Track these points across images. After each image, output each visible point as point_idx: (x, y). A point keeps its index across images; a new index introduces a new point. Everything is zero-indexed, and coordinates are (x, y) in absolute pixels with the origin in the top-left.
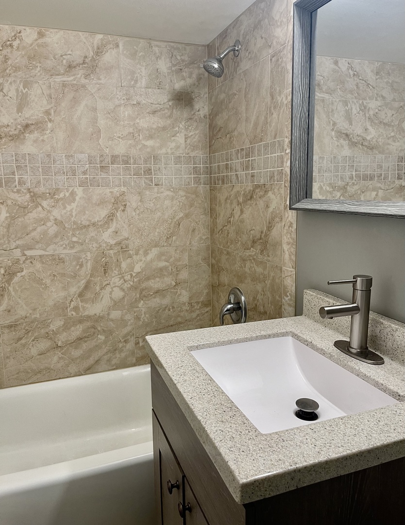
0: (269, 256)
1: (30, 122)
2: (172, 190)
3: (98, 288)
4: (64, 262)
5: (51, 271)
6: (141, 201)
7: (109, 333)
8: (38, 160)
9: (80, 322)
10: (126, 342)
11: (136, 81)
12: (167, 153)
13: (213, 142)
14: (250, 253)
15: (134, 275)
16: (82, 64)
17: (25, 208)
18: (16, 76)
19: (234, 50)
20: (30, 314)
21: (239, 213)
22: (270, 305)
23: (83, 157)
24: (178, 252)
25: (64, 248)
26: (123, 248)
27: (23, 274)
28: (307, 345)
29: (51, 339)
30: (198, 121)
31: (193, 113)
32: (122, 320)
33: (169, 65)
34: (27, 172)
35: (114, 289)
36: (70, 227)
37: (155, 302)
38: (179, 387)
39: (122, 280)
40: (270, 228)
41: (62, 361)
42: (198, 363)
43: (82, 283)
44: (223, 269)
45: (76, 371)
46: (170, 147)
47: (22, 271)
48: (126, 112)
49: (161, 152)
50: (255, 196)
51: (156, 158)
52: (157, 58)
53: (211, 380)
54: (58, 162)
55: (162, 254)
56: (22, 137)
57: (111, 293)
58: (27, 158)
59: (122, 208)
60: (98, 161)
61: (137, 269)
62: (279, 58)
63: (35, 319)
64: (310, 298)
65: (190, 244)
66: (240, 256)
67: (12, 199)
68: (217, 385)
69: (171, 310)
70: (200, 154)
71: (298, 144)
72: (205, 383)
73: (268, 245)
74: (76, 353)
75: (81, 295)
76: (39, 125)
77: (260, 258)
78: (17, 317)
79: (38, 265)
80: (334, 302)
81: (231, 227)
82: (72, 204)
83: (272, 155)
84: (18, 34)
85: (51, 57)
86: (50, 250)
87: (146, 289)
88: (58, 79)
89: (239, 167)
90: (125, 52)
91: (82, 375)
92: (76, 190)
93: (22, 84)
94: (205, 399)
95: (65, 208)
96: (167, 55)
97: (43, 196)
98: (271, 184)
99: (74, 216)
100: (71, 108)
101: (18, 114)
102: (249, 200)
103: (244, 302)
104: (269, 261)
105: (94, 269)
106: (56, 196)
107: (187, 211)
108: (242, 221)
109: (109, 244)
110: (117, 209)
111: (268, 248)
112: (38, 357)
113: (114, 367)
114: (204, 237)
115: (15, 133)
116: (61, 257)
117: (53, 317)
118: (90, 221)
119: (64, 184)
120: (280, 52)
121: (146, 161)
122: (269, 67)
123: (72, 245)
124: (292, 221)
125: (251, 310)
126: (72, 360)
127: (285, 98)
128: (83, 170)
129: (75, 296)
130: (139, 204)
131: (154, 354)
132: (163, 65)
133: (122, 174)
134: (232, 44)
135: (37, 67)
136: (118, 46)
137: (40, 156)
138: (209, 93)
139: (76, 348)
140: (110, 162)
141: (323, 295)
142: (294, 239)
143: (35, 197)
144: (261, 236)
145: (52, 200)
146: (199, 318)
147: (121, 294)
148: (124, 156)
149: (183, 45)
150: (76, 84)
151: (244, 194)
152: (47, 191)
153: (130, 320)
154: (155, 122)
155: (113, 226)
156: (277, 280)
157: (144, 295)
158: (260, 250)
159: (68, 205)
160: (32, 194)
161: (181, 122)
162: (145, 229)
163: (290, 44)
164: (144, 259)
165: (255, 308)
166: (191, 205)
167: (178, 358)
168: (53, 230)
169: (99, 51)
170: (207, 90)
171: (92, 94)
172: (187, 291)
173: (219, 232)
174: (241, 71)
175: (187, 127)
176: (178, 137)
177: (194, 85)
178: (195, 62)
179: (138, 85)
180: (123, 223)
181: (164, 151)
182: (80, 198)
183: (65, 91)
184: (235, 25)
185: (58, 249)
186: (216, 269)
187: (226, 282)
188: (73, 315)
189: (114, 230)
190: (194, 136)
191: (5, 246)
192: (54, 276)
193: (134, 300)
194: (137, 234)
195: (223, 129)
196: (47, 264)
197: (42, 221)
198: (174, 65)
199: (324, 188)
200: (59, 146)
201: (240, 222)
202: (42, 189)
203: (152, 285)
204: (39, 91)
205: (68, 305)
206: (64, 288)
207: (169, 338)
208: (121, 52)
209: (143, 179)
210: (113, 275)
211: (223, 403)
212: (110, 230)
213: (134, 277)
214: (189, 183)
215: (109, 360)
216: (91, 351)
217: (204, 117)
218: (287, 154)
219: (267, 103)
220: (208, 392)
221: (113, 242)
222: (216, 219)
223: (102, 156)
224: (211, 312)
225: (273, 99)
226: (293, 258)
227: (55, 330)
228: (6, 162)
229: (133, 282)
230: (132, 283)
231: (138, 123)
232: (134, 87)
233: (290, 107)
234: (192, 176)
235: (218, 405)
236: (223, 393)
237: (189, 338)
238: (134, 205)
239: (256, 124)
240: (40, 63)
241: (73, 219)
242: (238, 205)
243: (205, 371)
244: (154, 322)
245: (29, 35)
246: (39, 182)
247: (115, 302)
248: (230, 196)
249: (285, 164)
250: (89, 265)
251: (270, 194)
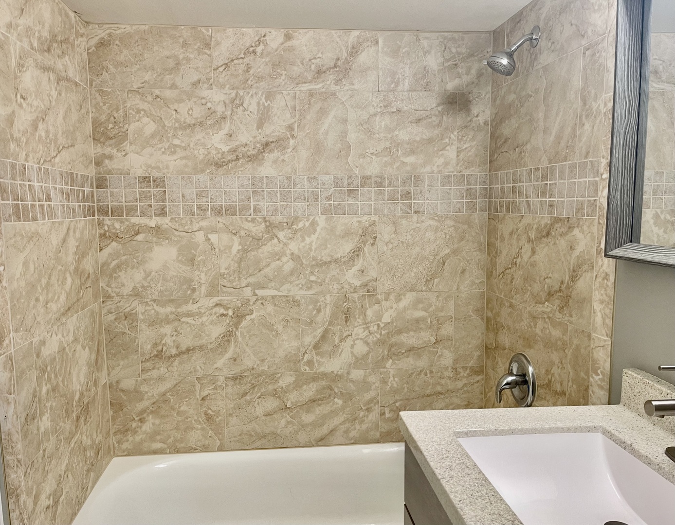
0: (571, 316)
1: (270, 140)
2: (436, 218)
3: (337, 340)
4: (298, 305)
5: (284, 316)
6: (395, 232)
7: (348, 397)
8: (276, 184)
9: (315, 379)
10: (369, 410)
11: (397, 84)
12: (432, 172)
13: (495, 157)
14: (545, 309)
15: (382, 325)
16: (333, 68)
17: (259, 240)
18: (257, 88)
19: (531, 39)
20: (258, 365)
21: (529, 253)
22: (570, 384)
23: (328, 179)
24: (440, 298)
25: (301, 288)
26: (370, 292)
27: (252, 317)
28: (625, 448)
29: (279, 397)
30: (476, 130)
31: (469, 119)
32: (365, 381)
33: (441, 60)
34: (264, 198)
35: (356, 342)
36: (308, 263)
37: (408, 363)
38: (444, 484)
39: (367, 331)
40: (574, 278)
41: (290, 426)
42: (468, 456)
43: (319, 332)
44: (503, 326)
45: (307, 440)
46: (436, 164)
47: (252, 314)
48: (381, 123)
49: (425, 170)
50: (553, 233)
51: (418, 179)
52: (425, 54)
53: (486, 480)
54: (299, 186)
55: (419, 301)
56: (260, 157)
57: (352, 347)
58: (265, 182)
59: (371, 241)
60: (345, 184)
61: (386, 318)
62: (596, 51)
63: (263, 371)
64: (632, 381)
65: (457, 289)
66: (529, 312)
67: (246, 229)
68: (494, 488)
69: (429, 375)
70: (476, 172)
71: (620, 169)
72: (477, 483)
73: (571, 301)
74: (308, 418)
75: (316, 347)
76: (279, 143)
77: (557, 317)
78: (243, 367)
79: (270, 308)
80: (669, 391)
81: (517, 271)
82: (312, 236)
83: (580, 180)
84: (262, 38)
85: (298, 61)
86: (285, 290)
87: (396, 344)
88: (305, 87)
89: (531, 191)
90: (385, 49)
91: (313, 446)
92: (317, 218)
93: (264, 96)
94: (479, 504)
95: (303, 240)
96: (438, 48)
97: (280, 226)
98: (578, 219)
99: (314, 250)
100: (318, 121)
101: (258, 131)
102: (544, 237)
103: (532, 374)
104: (571, 323)
105: (334, 315)
106: (294, 226)
107: (456, 246)
108: (533, 265)
109: (353, 286)
110: (364, 243)
111: (570, 305)
112: (264, 418)
113: (352, 441)
114: (477, 281)
115: (254, 153)
116: (296, 299)
117: (283, 370)
118: (332, 256)
119: (305, 211)
120: (597, 44)
121: (404, 183)
122: (580, 63)
123: (309, 285)
124: (608, 271)
125: (542, 386)
126: (303, 426)
127: (603, 103)
128: (327, 195)
129: (310, 348)
130: (393, 236)
131: (410, 436)
132: (433, 62)
133: (373, 199)
134: (528, 31)
135: (282, 75)
136: (377, 43)
137: (279, 179)
138: (492, 93)
139: (308, 412)
140: (359, 184)
141: (653, 379)
142: (610, 297)
143: (271, 227)
144: (560, 287)
145: (290, 231)
146: (465, 389)
147: (365, 349)
148: (377, 177)
149: (460, 34)
150: (325, 93)
151: (537, 229)
152: (285, 220)
153: (374, 383)
154: (419, 132)
155: (359, 264)
156: (582, 350)
157: (394, 352)
158: (559, 306)
159: (308, 237)
160: (268, 224)
161: (452, 132)
162: (399, 268)
163: (611, 34)
164: (395, 306)
165: (549, 385)
166: (461, 239)
167: (442, 446)
168: (289, 266)
169: (354, 51)
170: (489, 88)
171: (343, 103)
172: (450, 351)
173: (499, 276)
174: (540, 66)
175: (460, 137)
176: (448, 150)
177: (473, 83)
178: (476, 54)
179: (400, 88)
180: (371, 260)
181: (428, 169)
182: (322, 229)
183: (312, 101)
184: (534, 7)
185: (292, 289)
186: (492, 325)
187: (507, 345)
188: (306, 370)
189: (359, 268)
190: (469, 149)
191: (234, 284)
192: (287, 321)
193: (380, 357)
194: (387, 274)
195: (510, 141)
196: (279, 307)
197: (276, 255)
198: (447, 60)
199: (662, 217)
200: (301, 166)
201: (531, 266)
202: (279, 218)
203: (404, 340)
204: (283, 103)
205: (301, 358)
206: (298, 337)
207: (430, 418)
208: (380, 50)
209: (399, 205)
210: (356, 324)
211: (502, 513)
212: (355, 269)
213: (382, 328)
214: (459, 209)
215: (347, 432)
216: (324, 418)
217: (485, 124)
218: (604, 180)
219: (577, 109)
220: (482, 496)
221: (357, 283)
222: (496, 257)
223: (350, 177)
224: (483, 382)
225: (585, 104)
226: (609, 322)
227: (284, 387)
228: (242, 186)
229: (381, 334)
230: (378, 336)
231: (397, 136)
232: (393, 90)
233: (611, 116)
234: (465, 200)
235: (495, 516)
236: (502, 500)
237: (456, 421)
238: (386, 237)
239: (559, 138)
240: (285, 70)
241: (312, 254)
242: (529, 241)
243: (478, 468)
244: (406, 389)
245: (275, 38)
246: (276, 210)
247: (357, 358)
248: (517, 230)
249: (599, 193)
250: (328, 310)
251: (576, 231)
